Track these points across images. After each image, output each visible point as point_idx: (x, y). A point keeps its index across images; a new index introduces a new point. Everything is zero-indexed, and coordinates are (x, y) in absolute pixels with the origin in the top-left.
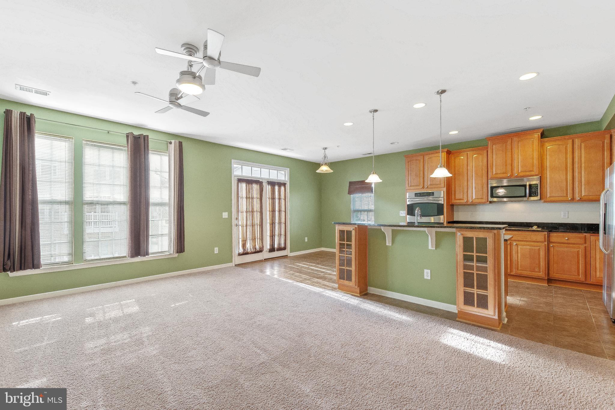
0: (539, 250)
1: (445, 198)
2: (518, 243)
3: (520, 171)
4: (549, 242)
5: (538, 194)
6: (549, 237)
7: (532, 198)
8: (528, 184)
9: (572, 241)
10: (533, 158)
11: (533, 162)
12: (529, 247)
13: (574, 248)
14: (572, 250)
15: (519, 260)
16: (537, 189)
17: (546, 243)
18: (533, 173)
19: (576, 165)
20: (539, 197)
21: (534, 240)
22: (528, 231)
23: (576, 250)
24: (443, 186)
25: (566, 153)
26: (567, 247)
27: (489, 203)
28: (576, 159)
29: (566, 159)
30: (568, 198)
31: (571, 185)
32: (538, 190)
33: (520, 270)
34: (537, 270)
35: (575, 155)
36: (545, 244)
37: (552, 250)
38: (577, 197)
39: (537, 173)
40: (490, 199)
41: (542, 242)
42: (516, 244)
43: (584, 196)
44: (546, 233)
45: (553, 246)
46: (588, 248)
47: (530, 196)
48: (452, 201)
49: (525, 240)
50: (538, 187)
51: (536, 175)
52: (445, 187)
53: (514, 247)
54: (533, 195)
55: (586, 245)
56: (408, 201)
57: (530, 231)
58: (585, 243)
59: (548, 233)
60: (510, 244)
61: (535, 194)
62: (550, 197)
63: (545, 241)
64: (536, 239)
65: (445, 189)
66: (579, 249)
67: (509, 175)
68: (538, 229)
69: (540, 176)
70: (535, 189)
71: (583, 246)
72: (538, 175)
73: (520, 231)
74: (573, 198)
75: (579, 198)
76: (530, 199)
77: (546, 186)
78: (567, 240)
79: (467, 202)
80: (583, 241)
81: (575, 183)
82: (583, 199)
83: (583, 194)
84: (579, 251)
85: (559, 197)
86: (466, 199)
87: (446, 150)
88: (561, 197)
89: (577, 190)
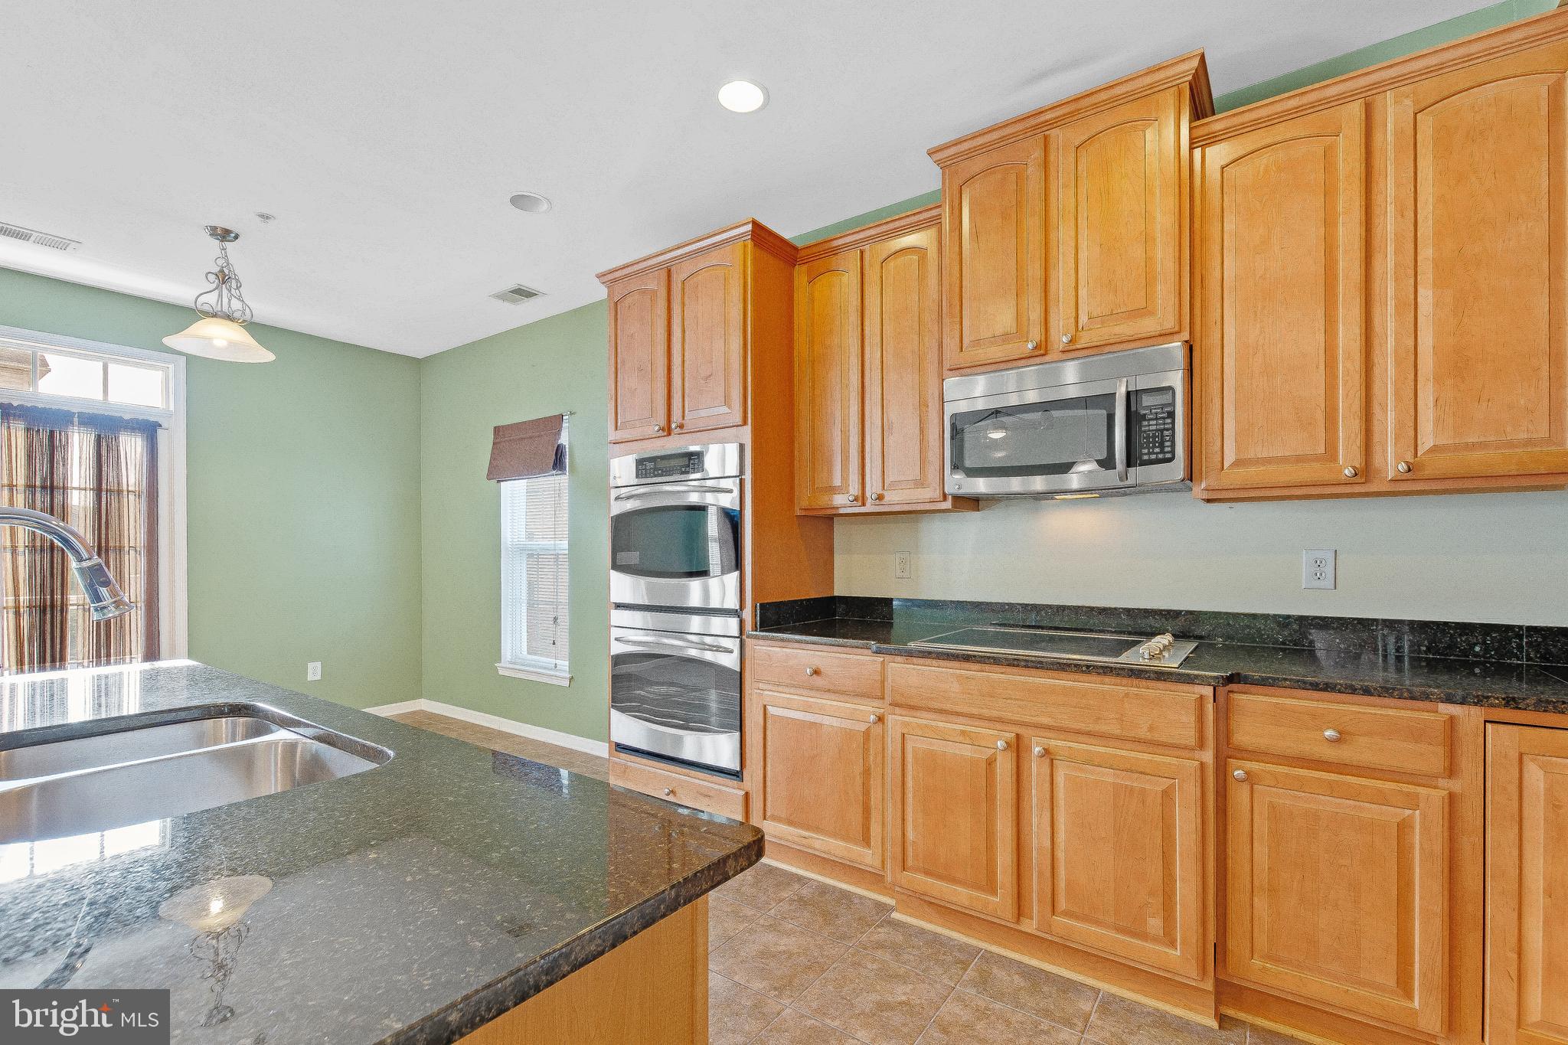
0: (1167, 795)
1: (748, 477)
2: (1056, 743)
3: (1083, 319)
4: (1226, 752)
5: (1173, 446)
6: (1224, 714)
7: (1139, 474)
8: (1121, 391)
9: (1363, 751)
10: (1148, 239)
11: (1149, 261)
12: (1108, 776)
13: (1382, 799)
14: (1372, 811)
15: (1061, 855)
16: (1171, 415)
17: (1208, 756)
18: (1148, 326)
19: (1387, 263)
20: (1176, 469)
21: (1143, 733)
22: (1107, 670)
23: (1393, 814)
24: (738, 420)
25: (1329, 192)
26: (1332, 789)
27: (948, 505)
28: (1388, 224)
29: (1329, 222)
30: (1341, 472)
31: (1357, 380)
32: (1173, 423)
33: (1067, 914)
34: (1155, 924)
35: (1378, 199)
36: (1202, 765)
37: (1240, 797)
38: (1391, 462)
39: (1170, 324)
40: (953, 484)
41: (1185, 748)
42: (1047, 752)
43: (1435, 449)
44: (1208, 691)
45: (1250, 778)
46: (1470, 814)
47: (1129, 464)
48: (804, 500)
49: (1091, 727)
50: (1173, 404)
51: (1167, 335)
52: (745, 423)
53: (1036, 769)
54: (1149, 453)
55: (1456, 785)
56: (617, 499)
57: (1118, 675)
58: (1452, 771)
59: (1221, 690)
60: (1018, 748)
61: (1157, 450)
62: (1238, 463)
63: (1201, 744)
64: (1151, 729)
65: (746, 434)
66: (1408, 812)
67: (1030, 346)
68: (1172, 662)
69: (1186, 342)
70: (1161, 418)
71: (1434, 797)
72: (1176, 337)
73: (1063, 670)
74: (1365, 471)
75: (1402, 467)
76: (1130, 481)
77: (1217, 401)
78: (1331, 741)
79: (860, 504)
80: (1432, 758)
81: (1377, 371)
82: (1428, 472)
83: (1427, 442)
84: (1412, 828)
85: (1284, 460)
86: (854, 489)
87: (749, 227)
88: (1299, 459)
89: (1391, 416)
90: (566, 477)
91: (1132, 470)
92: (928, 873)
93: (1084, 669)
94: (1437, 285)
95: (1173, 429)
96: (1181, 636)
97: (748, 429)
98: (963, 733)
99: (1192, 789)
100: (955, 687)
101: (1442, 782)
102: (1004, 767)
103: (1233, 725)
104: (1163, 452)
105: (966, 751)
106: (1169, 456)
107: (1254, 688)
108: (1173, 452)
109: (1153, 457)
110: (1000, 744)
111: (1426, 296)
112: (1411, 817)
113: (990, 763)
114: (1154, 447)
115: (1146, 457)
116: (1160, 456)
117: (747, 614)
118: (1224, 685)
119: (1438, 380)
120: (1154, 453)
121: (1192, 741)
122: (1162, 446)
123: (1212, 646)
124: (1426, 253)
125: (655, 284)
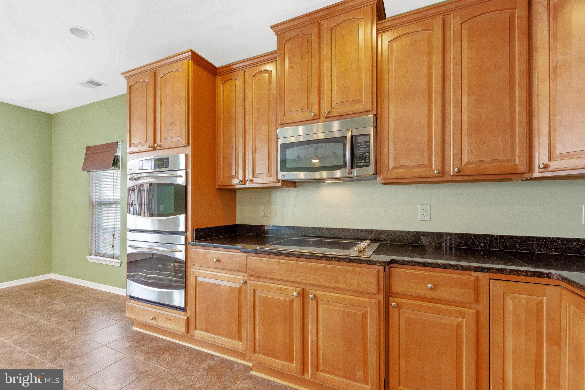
0: (365, 315)
1: (190, 170)
2: (319, 293)
3: (334, 104)
4: (389, 295)
5: (369, 159)
6: (388, 278)
7: (357, 172)
8: (349, 135)
9: (443, 293)
11: (360, 79)
12: (340, 307)
13: (450, 314)
14: (446, 320)
15: (321, 344)
16: (369, 146)
17: (381, 297)
18: (360, 107)
19: (451, 84)
20: (370, 170)
21: (355, 287)
23: (454, 320)
24: (185, 143)
25: (429, 54)
26: (431, 310)
27: (280, 184)
28: (451, 68)
30: (433, 171)
31: (439, 133)
32: (370, 149)
33: (323, 371)
34: (359, 374)
35: (447, 58)
36: (379, 301)
37: (394, 314)
38: (452, 169)
39: (368, 107)
40: (282, 176)
41: (373, 294)
42: (315, 297)
43: (468, 163)
44: (381, 268)
45: (398, 306)
46: (484, 318)
47: (352, 167)
48: (219, 182)
49: (333, 285)
50: (369, 142)
51: (368, 112)
52: (188, 145)
53: (310, 305)
54: (360, 163)
55: (479, 307)
56: (130, 179)
57: (344, 261)
58: (477, 301)
59: (387, 268)
60: (303, 294)
61: (363, 161)
62: (394, 168)
63: (379, 292)
64: (358, 285)
65: (189, 150)
66: (461, 319)
67: (312, 114)
68: (367, 254)
69: (375, 115)
70: (365, 148)
71: (471, 312)
72: (371, 112)
73: (322, 259)
74: (442, 172)
75: (456, 170)
76: (353, 175)
77: (387, 141)
78: (431, 289)
79: (243, 183)
80: (470, 296)
81: (447, 130)
82: (466, 172)
83: (465, 160)
84: (462, 326)
85: (413, 167)
86: (241, 177)
87: (190, 53)
88: (418, 166)
89: (452, 149)
90: (120, 170)
91: (353, 170)
92: (264, 354)
93: (330, 259)
94: (469, 95)
95: (369, 152)
96: (373, 241)
97: (190, 148)
98: (280, 289)
99: (375, 313)
100: (276, 267)
101: (474, 306)
102: (297, 304)
103: (392, 282)
104: (365, 162)
105: (281, 297)
106: (368, 164)
107: (399, 266)
108: (369, 162)
109: (362, 164)
110: (295, 294)
111: (465, 99)
112: (462, 321)
113: (291, 302)
114: (362, 160)
115: (359, 164)
116: (365, 164)
117: (189, 234)
118: (388, 265)
119: (470, 134)
120: (362, 163)
121: (375, 291)
122: (365, 159)
123: (385, 244)
124: (465, 81)
125: (148, 79)
